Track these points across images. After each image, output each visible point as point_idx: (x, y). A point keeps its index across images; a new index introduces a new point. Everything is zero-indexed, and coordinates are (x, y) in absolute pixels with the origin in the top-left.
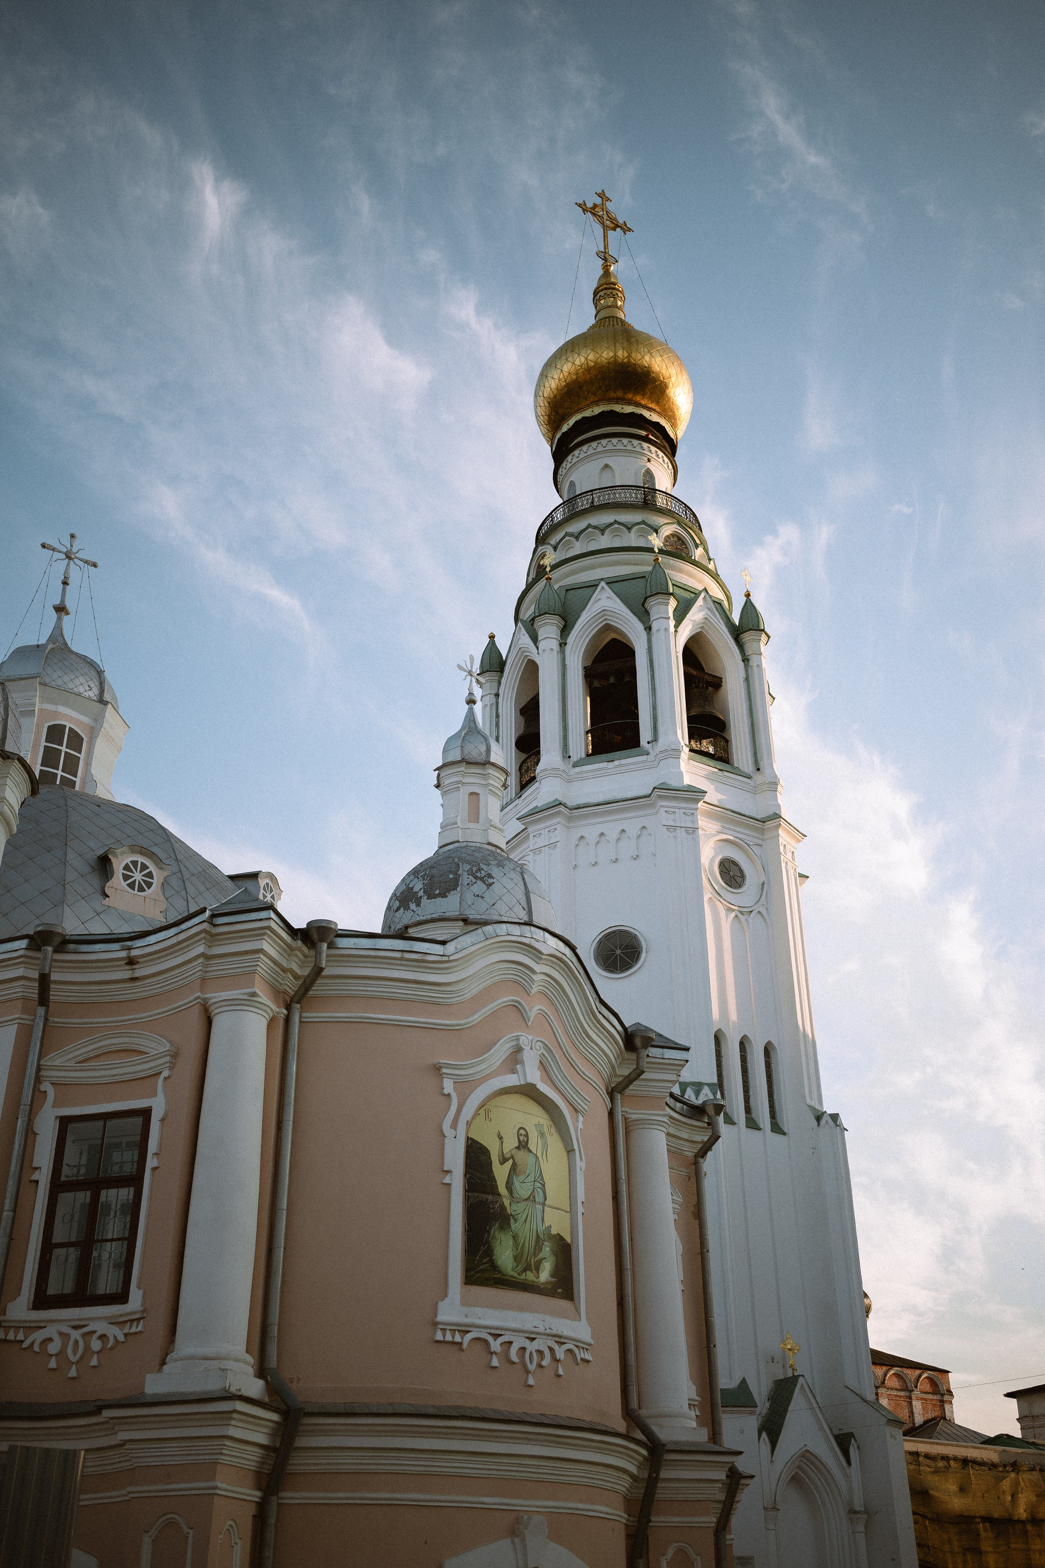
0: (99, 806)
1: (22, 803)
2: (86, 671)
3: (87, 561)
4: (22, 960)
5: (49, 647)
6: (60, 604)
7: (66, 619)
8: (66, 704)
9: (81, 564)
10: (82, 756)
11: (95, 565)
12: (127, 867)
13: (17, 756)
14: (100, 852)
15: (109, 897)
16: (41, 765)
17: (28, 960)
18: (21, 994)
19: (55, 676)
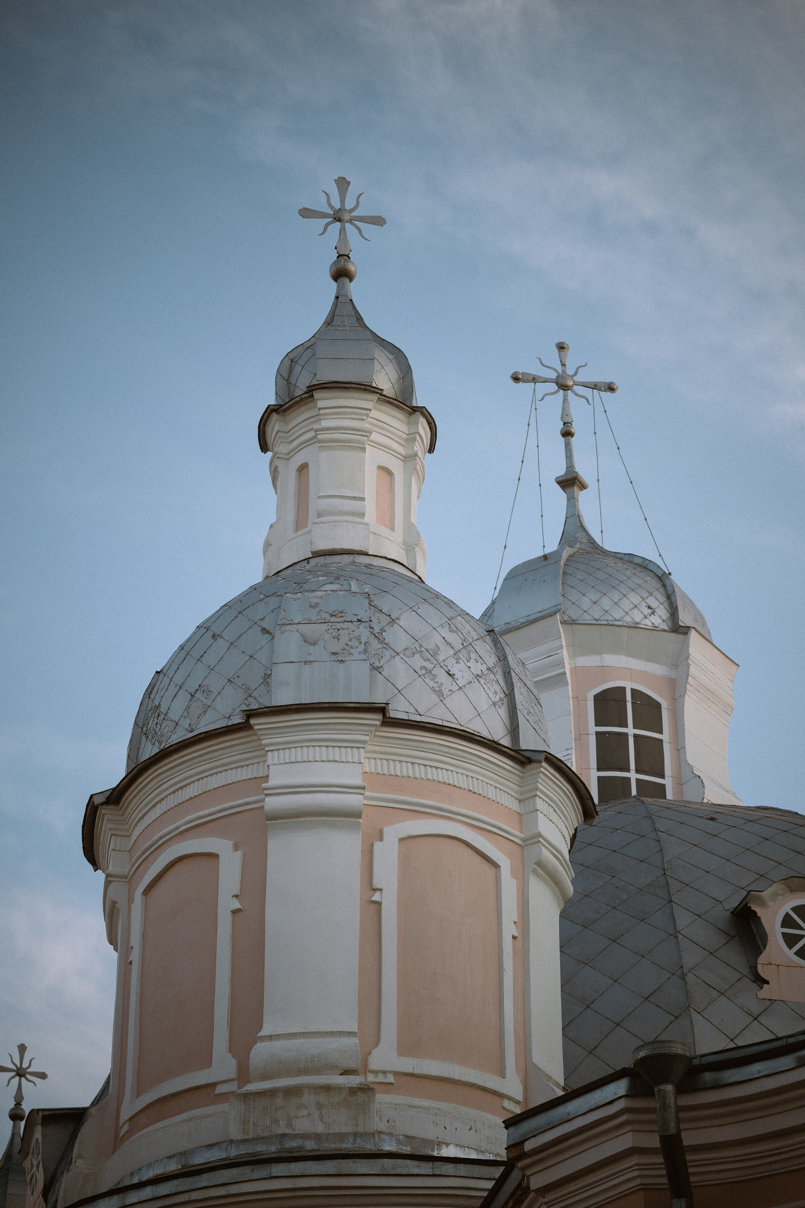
0: (712, 819)
1: (573, 839)
2: (640, 582)
3: (596, 385)
4: (624, 1118)
5: (565, 555)
6: (566, 474)
7: (582, 496)
8: (616, 649)
9: (587, 392)
10: (665, 736)
11: (611, 388)
12: (787, 922)
13: (542, 757)
14: (733, 903)
15: (767, 982)
16: (599, 769)
17: (637, 1117)
18: (638, 1181)
19: (586, 603)
